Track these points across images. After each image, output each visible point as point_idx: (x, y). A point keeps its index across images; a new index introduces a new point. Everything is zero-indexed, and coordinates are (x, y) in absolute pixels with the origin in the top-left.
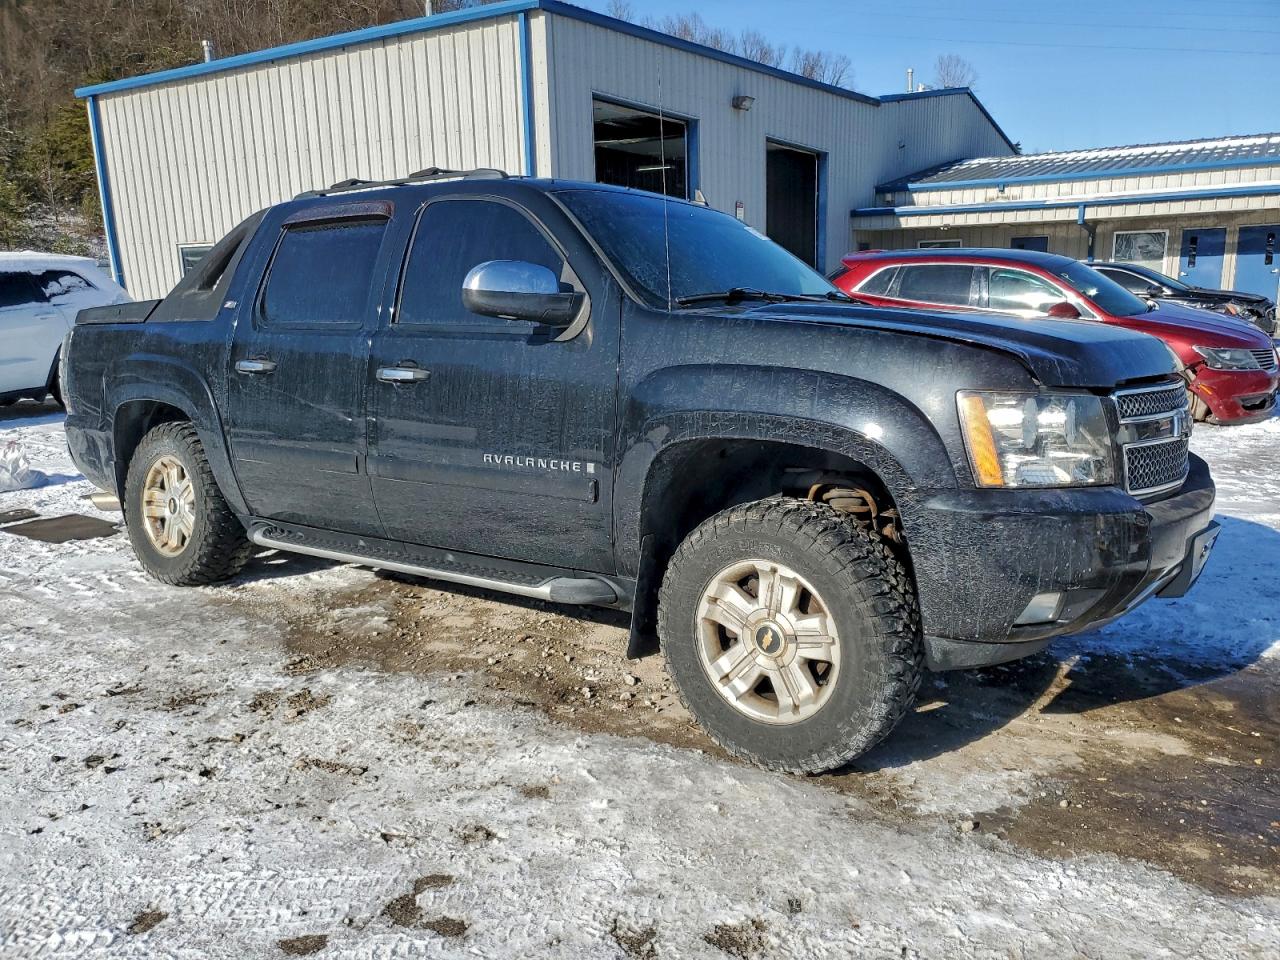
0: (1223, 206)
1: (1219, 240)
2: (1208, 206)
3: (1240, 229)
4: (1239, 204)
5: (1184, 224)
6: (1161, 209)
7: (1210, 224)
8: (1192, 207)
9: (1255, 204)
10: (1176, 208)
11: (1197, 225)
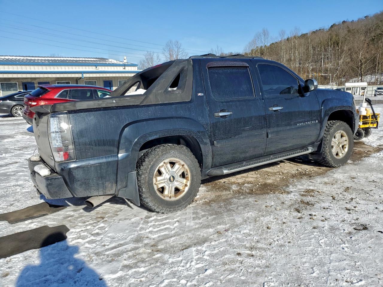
0: (33, 76)
1: (33, 85)
2: (29, 76)
3: (38, 82)
4: (37, 76)
5: (22, 80)
6: (15, 76)
7: (29, 81)
8: (24, 76)
9: (42, 76)
10: (20, 76)
11: (25, 81)
